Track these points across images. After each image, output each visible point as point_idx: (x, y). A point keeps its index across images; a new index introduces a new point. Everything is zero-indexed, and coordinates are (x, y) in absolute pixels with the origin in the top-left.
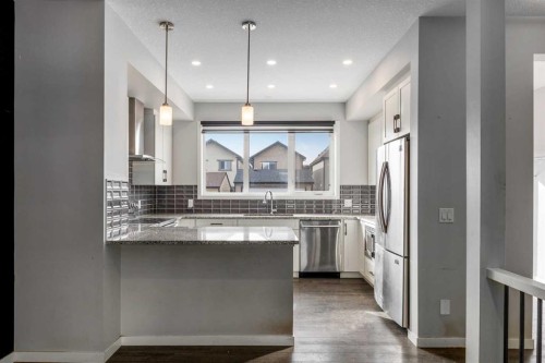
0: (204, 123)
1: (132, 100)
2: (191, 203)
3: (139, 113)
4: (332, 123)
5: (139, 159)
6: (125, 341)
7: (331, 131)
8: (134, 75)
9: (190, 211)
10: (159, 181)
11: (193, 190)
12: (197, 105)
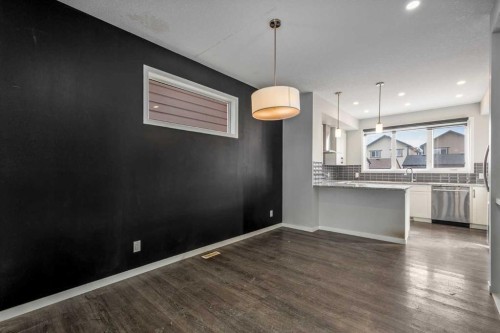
0: (365, 131)
1: (324, 125)
2: (357, 175)
3: (328, 130)
4: (466, 119)
5: (328, 153)
6: (320, 228)
7: (466, 124)
8: (325, 116)
9: (357, 179)
10: (338, 163)
11: (358, 168)
12: (361, 121)
